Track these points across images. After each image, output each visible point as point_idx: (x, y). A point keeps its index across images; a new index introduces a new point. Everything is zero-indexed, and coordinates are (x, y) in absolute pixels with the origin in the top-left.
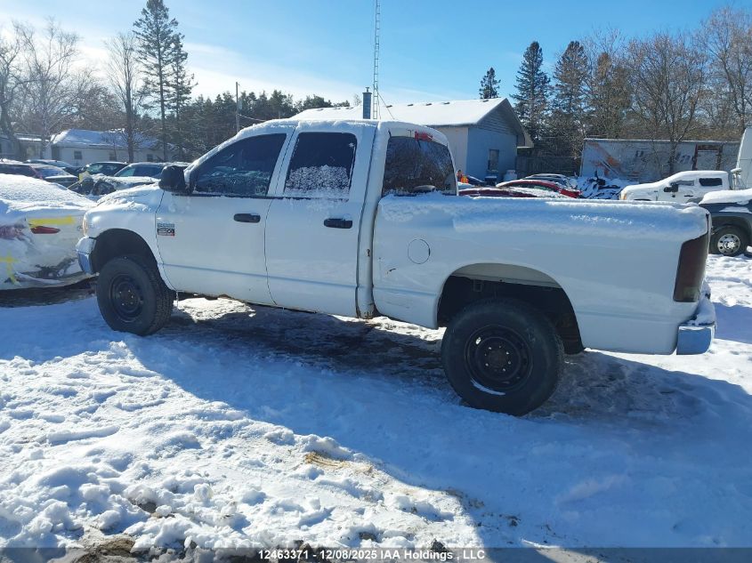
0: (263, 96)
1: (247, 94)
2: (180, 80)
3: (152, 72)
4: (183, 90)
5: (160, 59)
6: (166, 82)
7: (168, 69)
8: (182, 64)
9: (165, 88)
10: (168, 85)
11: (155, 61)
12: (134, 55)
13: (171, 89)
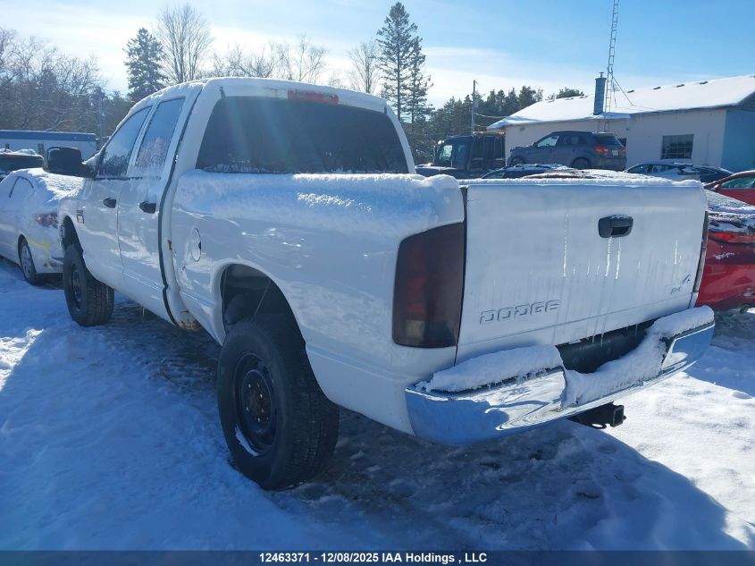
0: (512, 93)
1: (496, 93)
2: (417, 83)
3: (391, 77)
4: (419, 92)
5: (399, 64)
6: (403, 85)
7: (406, 72)
8: (420, 67)
9: (401, 91)
10: (405, 88)
11: (393, 66)
12: (374, 62)
13: (408, 92)
